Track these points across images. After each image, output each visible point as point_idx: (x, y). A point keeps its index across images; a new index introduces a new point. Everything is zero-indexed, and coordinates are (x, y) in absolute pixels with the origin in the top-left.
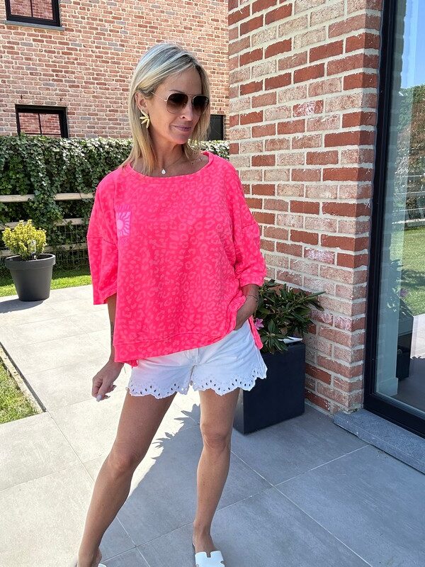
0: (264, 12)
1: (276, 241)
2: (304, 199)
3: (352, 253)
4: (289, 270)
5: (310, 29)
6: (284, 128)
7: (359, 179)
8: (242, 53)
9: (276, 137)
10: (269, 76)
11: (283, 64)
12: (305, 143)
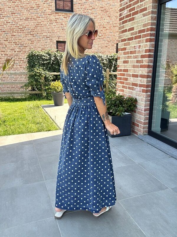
0: (128, 18)
1: (128, 86)
2: (135, 73)
3: (145, 89)
4: (131, 95)
5: (138, 25)
6: (131, 53)
7: (148, 68)
8: (122, 30)
9: (130, 55)
10: (128, 37)
11: (132, 34)
12: (136, 57)
